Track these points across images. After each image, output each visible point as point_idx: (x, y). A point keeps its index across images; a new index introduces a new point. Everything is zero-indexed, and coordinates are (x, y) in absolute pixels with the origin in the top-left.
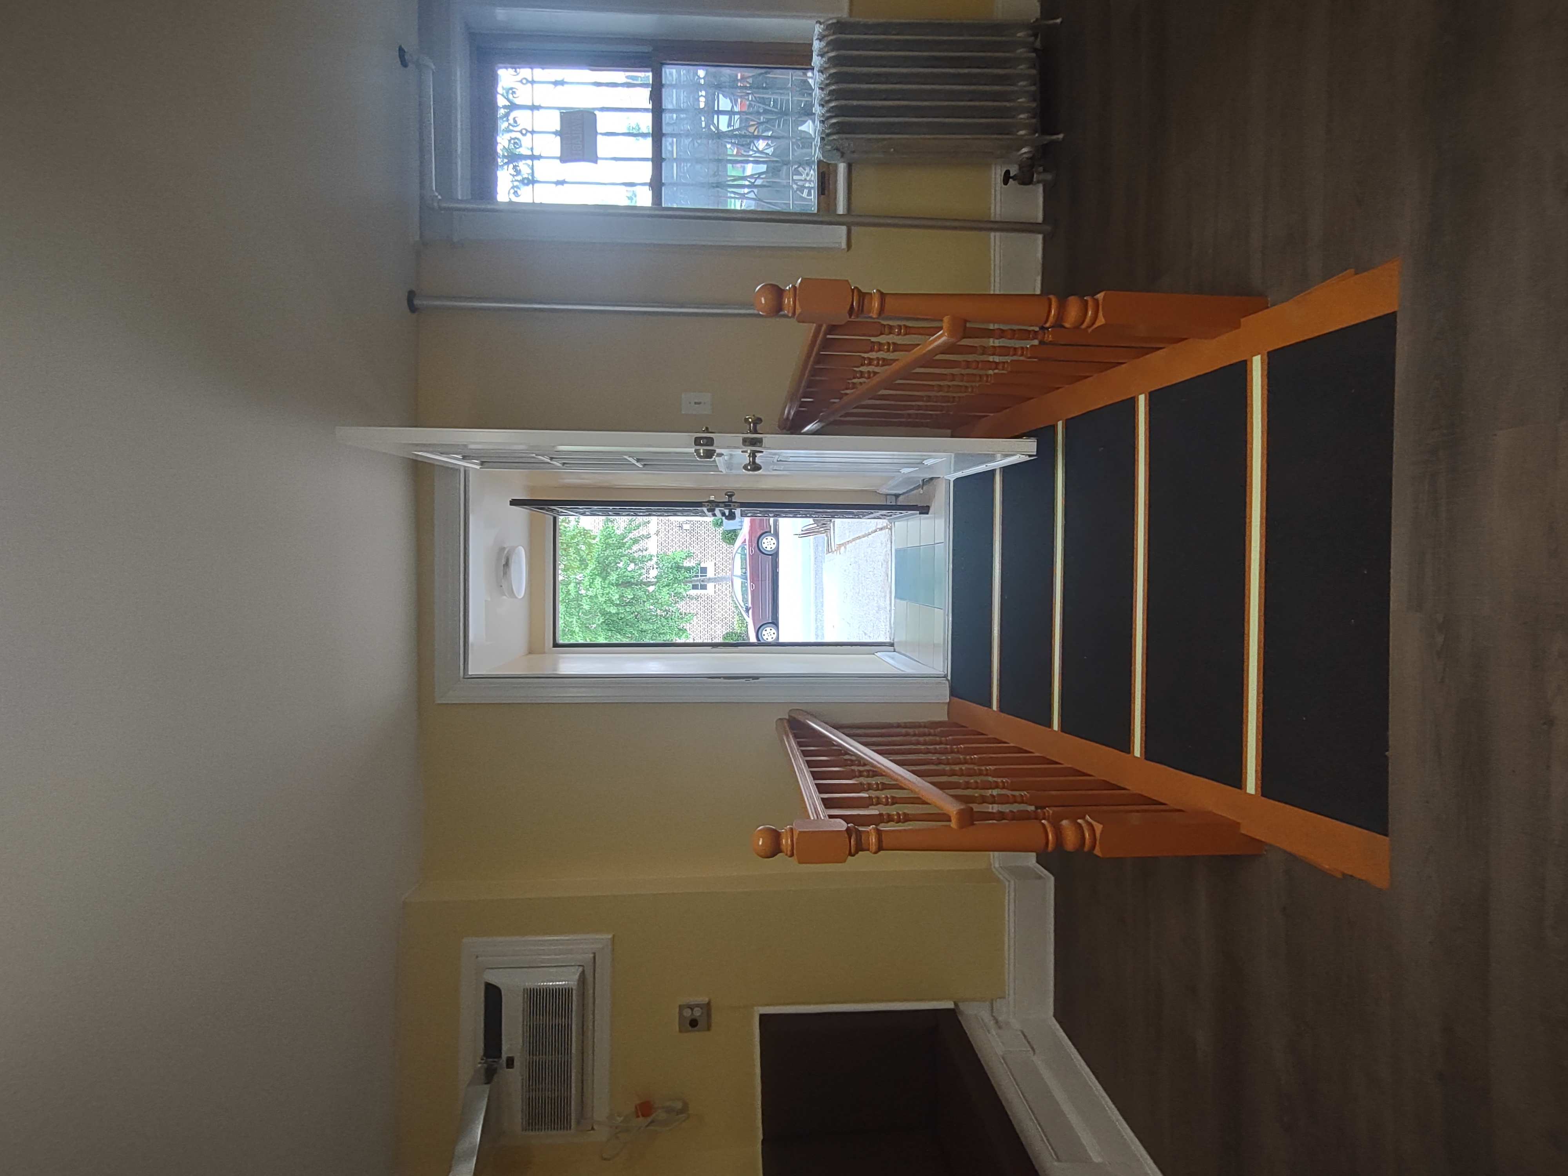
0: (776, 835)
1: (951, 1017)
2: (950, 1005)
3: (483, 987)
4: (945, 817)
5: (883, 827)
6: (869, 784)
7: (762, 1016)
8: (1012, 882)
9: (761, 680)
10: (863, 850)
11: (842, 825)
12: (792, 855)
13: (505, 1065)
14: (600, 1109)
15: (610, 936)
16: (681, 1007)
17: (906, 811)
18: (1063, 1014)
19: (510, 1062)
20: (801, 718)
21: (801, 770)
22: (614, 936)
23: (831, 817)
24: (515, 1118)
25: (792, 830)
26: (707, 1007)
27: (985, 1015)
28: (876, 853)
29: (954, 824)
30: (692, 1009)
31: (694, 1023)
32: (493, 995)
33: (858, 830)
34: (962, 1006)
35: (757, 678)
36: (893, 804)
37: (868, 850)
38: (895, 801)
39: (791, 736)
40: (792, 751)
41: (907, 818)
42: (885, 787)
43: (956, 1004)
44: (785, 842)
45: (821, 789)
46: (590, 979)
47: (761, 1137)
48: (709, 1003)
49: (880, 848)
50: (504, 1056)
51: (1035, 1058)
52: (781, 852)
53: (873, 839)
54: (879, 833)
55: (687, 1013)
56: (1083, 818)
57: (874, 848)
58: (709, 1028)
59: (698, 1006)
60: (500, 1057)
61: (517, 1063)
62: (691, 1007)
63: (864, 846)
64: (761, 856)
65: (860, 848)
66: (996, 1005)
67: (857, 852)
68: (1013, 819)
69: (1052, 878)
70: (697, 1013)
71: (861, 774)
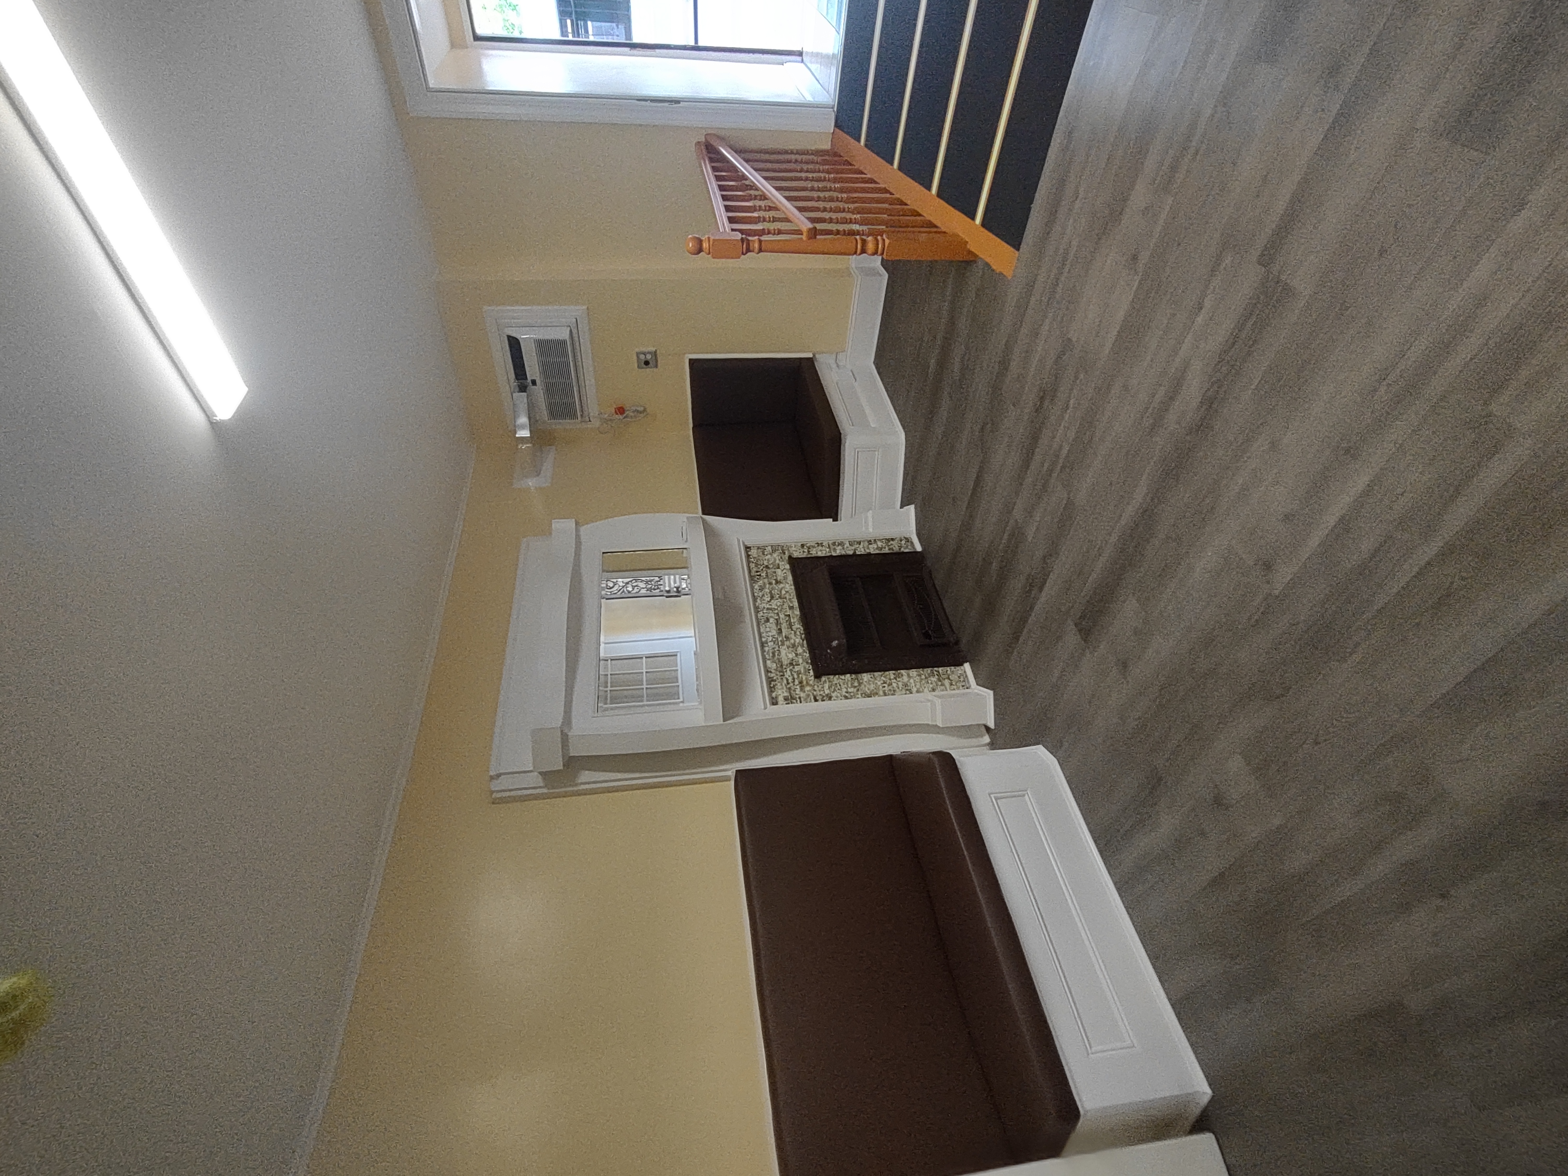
0: (700, 241)
1: (810, 363)
2: (811, 355)
3: (506, 339)
4: (799, 232)
5: (763, 238)
6: (760, 206)
7: (690, 360)
8: (860, 277)
9: (682, 104)
10: (751, 251)
11: (739, 236)
12: (709, 253)
13: (531, 384)
14: (593, 408)
15: (585, 307)
16: (638, 354)
17: (779, 227)
18: (879, 362)
19: (534, 382)
20: (714, 142)
21: (714, 193)
22: (588, 308)
23: (733, 230)
24: (543, 413)
25: (709, 238)
26: (655, 354)
27: (832, 361)
28: (758, 253)
29: (804, 237)
30: (645, 355)
31: (647, 363)
32: (514, 344)
33: (748, 240)
34: (817, 356)
35: (677, 101)
36: (773, 221)
37: (753, 251)
38: (775, 220)
39: (707, 162)
40: (708, 176)
41: (780, 232)
42: (770, 208)
43: (814, 355)
44: (705, 245)
45: (728, 209)
46: (575, 335)
47: (691, 426)
48: (656, 352)
49: (760, 250)
50: (529, 379)
51: (856, 384)
52: (703, 251)
53: (756, 245)
54: (760, 241)
55: (642, 357)
56: (882, 236)
57: (756, 250)
58: (656, 366)
59: (649, 353)
60: (526, 379)
61: (538, 382)
62: (645, 354)
63: (751, 248)
64: (691, 253)
65: (749, 250)
66: (840, 356)
67: (746, 253)
68: (844, 234)
69: (887, 276)
70: (649, 357)
71: (755, 198)
